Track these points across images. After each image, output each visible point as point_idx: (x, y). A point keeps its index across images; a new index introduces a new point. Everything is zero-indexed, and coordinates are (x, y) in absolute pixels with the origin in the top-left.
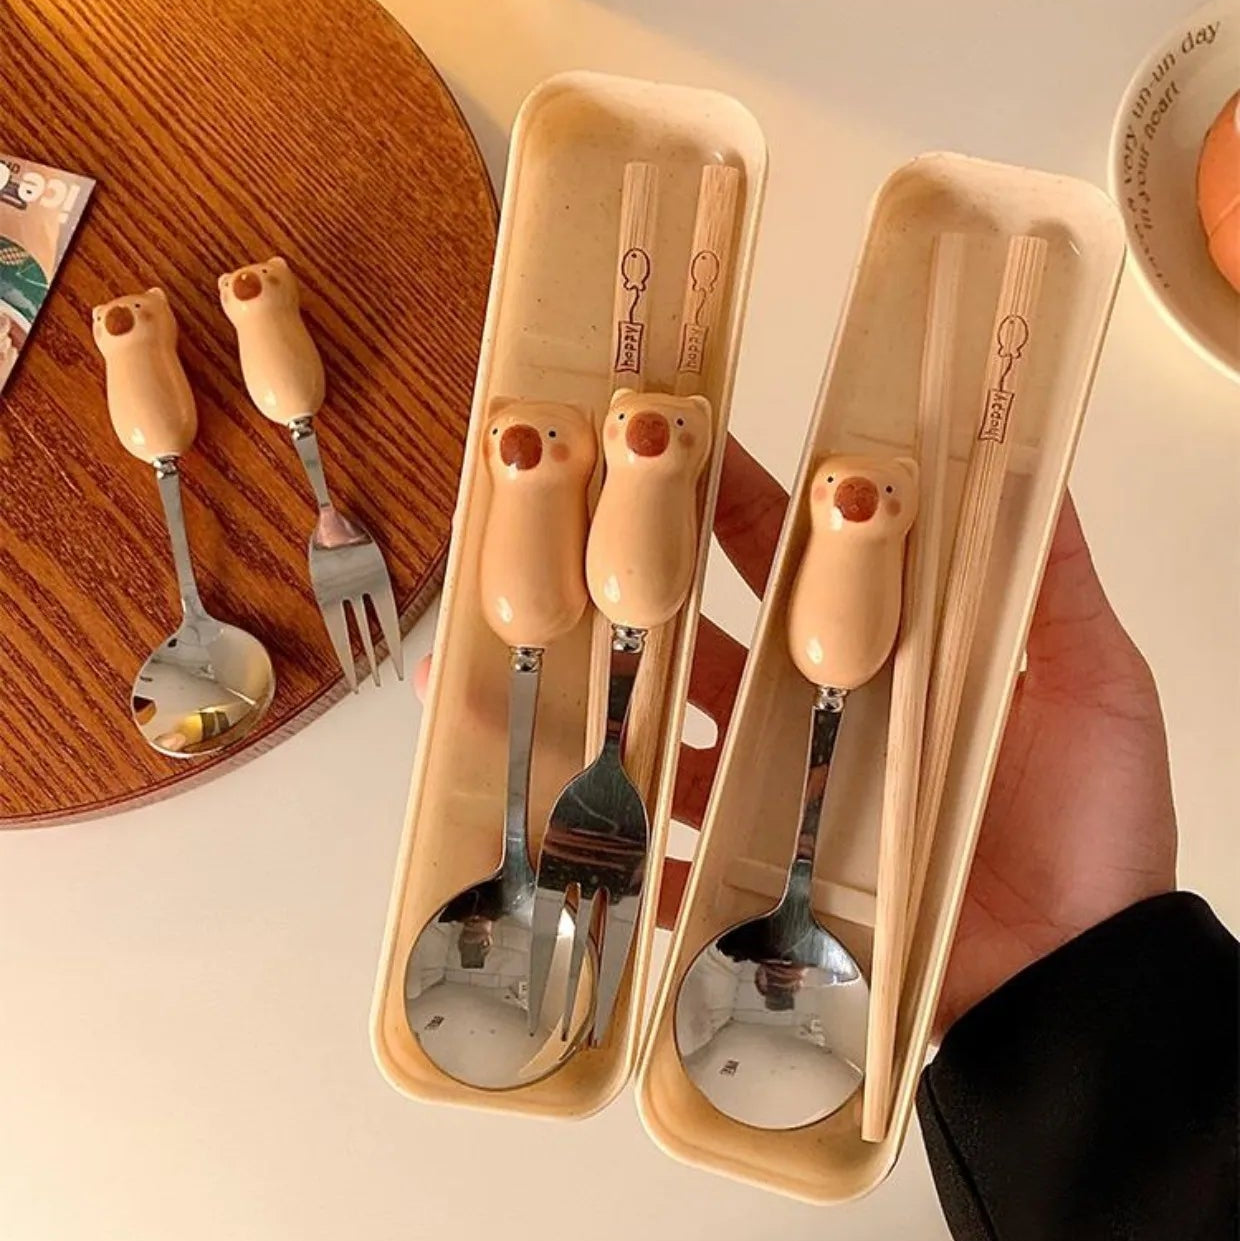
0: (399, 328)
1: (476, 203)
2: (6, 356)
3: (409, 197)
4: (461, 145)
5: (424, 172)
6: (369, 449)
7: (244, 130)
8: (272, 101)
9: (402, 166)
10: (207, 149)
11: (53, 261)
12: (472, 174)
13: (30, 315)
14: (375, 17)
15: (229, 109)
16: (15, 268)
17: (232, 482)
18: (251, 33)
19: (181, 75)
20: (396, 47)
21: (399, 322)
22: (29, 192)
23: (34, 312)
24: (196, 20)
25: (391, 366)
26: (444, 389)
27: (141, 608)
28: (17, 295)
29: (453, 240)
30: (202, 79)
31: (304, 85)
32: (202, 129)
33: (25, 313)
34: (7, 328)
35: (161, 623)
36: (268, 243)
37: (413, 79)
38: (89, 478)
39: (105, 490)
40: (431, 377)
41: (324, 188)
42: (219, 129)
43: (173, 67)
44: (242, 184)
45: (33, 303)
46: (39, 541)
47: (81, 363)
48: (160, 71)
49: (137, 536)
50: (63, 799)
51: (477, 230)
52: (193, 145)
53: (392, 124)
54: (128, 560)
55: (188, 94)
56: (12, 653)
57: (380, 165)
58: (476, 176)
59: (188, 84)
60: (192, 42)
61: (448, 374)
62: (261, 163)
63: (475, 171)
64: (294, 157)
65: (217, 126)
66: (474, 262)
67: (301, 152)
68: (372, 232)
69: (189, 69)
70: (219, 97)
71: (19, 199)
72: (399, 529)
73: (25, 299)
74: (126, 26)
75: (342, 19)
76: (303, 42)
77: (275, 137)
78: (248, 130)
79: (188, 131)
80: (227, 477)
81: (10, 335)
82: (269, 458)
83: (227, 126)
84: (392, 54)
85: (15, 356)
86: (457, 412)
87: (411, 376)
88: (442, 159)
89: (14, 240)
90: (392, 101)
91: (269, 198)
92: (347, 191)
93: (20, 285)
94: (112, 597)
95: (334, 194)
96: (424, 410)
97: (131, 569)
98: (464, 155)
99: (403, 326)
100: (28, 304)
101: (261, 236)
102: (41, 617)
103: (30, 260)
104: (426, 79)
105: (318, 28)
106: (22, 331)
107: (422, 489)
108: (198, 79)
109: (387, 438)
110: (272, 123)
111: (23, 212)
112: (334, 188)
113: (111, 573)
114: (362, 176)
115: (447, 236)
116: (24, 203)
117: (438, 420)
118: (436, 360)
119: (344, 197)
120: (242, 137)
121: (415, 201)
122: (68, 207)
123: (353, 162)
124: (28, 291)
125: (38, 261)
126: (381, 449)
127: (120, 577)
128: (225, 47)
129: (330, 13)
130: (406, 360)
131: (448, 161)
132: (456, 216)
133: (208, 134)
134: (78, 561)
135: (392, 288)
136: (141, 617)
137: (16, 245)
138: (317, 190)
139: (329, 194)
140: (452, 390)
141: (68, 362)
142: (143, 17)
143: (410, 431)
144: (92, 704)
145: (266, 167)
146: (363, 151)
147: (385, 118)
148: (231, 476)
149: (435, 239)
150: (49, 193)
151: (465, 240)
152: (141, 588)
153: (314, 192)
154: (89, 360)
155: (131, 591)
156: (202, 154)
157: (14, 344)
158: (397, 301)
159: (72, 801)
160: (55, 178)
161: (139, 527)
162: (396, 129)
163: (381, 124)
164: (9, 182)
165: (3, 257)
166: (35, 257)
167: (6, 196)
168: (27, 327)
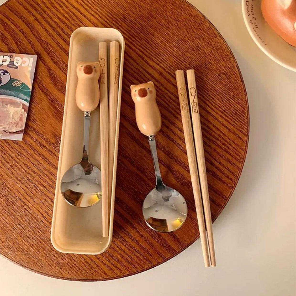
0: (213, 104)
1: (230, 62)
2: (23, 115)
3: (210, 63)
4: (222, 45)
5: (212, 54)
6: (212, 144)
7: (155, 47)
8: (162, 37)
9: (206, 54)
10: (145, 54)
11: (30, 83)
12: (227, 53)
13: (28, 101)
14: (189, 7)
15: (150, 41)
16: (19, 87)
17: (172, 158)
18: (152, 16)
19: (133, 31)
20: (197, 16)
21: (213, 102)
22: (17, 63)
23: (29, 100)
24: (134, 14)
25: (213, 116)
26: (231, 122)
28: (22, 95)
29: (225, 75)
30: (140, 32)
31: (171, 31)
32: (142, 48)
33: (26, 100)
34: (21, 106)
36: (169, 82)
37: (204, 25)
39: (134, 165)
40: (226, 118)
41: (183, 62)
42: (148, 48)
43: (130, 29)
44: (158, 64)
45: (27, 97)
48: (126, 31)
49: (146, 179)
50: (138, 267)
51: (232, 70)
52: (141, 53)
53: (200, 40)
55: (136, 38)
57: (199, 54)
58: (229, 54)
59: (136, 34)
60: (135, 21)
61: (231, 116)
62: (163, 57)
63: (228, 52)
64: (172, 54)
65: (147, 47)
66: (233, 80)
67: (174, 52)
68: (200, 75)
69: (135, 30)
70: (146, 38)
71: (15, 65)
72: (225, 168)
73: (25, 96)
74: (113, 18)
75: (179, 9)
76: (168, 18)
77: (165, 48)
78: (157, 47)
79: (138, 49)
80: (169, 157)
81: (23, 108)
82: (181, 149)
83: (150, 46)
84: (196, 18)
85: (26, 114)
86: (236, 128)
87: (220, 119)
88: (217, 50)
89: (16, 79)
90: (198, 33)
91: (167, 68)
92: (190, 63)
93: (21, 92)
95: (187, 64)
96: (226, 129)
97: (146, 190)
98: (224, 47)
99: (215, 103)
100: (26, 97)
101: (167, 80)
103: (23, 84)
104: (208, 25)
105: (172, 13)
106: (27, 106)
107: (230, 154)
108: (138, 32)
109: (216, 139)
110: (163, 44)
111: (17, 69)
112: (186, 62)
114: (194, 58)
115: (223, 74)
116: (16, 66)
117: (231, 132)
118: (227, 113)
119: (189, 65)
120: (155, 49)
121: (211, 63)
122: (31, 65)
123: (191, 54)
124: (25, 94)
125: (26, 84)
126: (215, 143)
127: (143, 193)
128: (145, 21)
129: (175, 7)
130: (217, 113)
131: (219, 50)
132: (225, 67)
133: (145, 50)
135: (209, 92)
137: (17, 80)
138: (181, 64)
139: (185, 65)
140: (234, 122)
142: (118, 15)
143: (223, 136)
144: (142, 236)
145: (164, 58)
146: (193, 50)
147: (198, 39)
148: (171, 157)
149: (220, 75)
150: (24, 62)
151: (229, 74)
153: (180, 64)
156: (144, 56)
157: (25, 111)
158: (212, 96)
159: (141, 268)
160: (24, 57)
161: (146, 176)
162: (202, 42)
163: (196, 41)
164: (10, 61)
165: (14, 84)
166: (24, 82)
167: (10, 66)
168: (27, 104)
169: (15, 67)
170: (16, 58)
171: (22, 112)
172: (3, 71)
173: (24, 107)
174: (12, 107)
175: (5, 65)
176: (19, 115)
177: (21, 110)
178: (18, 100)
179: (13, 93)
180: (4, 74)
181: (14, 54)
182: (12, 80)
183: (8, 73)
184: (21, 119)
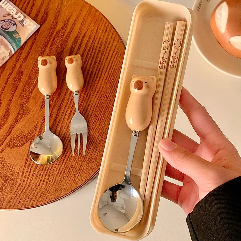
11: (24, 41)
23: (16, 50)
27: (65, 30)
28: (14, 45)
34: (9, 51)
35: (66, 26)
38: (44, 54)
39: (45, 50)
46: (61, 56)
47: (21, 69)
49: (52, 39)
54: (57, 38)
56: (85, 49)
85: (8, 58)
89: (18, 32)
93: (16, 42)
94: (66, 37)
100: (15, 48)
102: (76, 47)
103: (20, 38)
111: (22, 27)
113: (62, 40)
122: (32, 30)
124: (17, 45)
134: (62, 47)
136: (67, 30)
141: (22, 72)
144: (88, 29)
150: (30, 25)
152: (61, 33)
154: (20, 68)
155: (63, 34)
157: (9, 55)
160: (32, 22)
161: (50, 39)
164: (23, 19)
165: (15, 35)
166: (21, 38)
167: (21, 22)
168: (13, 52)
169: (23, 25)
170: (27, 20)
171: (7, 55)
172: (14, 23)
173: (10, 53)
174: (4, 48)
175: (18, 20)
176: (4, 56)
177: (7, 53)
178: (10, 46)
179: (10, 40)
180: (13, 25)
181: (28, 16)
182: (15, 32)
183: (16, 26)
184: (3, 59)
